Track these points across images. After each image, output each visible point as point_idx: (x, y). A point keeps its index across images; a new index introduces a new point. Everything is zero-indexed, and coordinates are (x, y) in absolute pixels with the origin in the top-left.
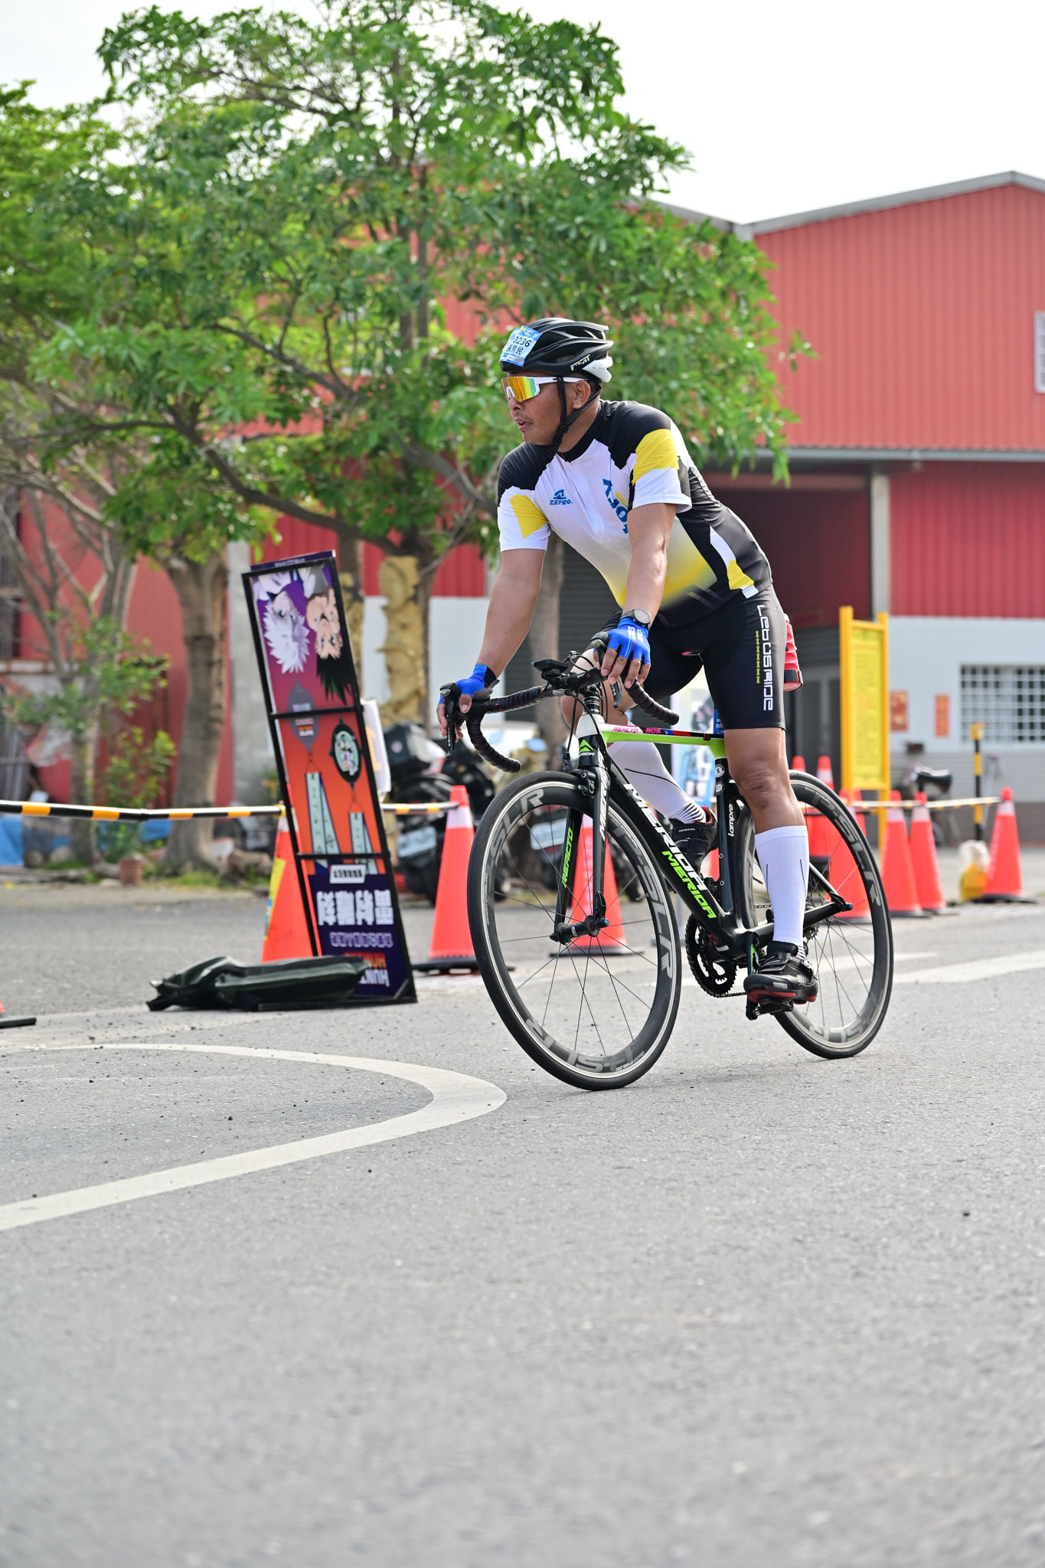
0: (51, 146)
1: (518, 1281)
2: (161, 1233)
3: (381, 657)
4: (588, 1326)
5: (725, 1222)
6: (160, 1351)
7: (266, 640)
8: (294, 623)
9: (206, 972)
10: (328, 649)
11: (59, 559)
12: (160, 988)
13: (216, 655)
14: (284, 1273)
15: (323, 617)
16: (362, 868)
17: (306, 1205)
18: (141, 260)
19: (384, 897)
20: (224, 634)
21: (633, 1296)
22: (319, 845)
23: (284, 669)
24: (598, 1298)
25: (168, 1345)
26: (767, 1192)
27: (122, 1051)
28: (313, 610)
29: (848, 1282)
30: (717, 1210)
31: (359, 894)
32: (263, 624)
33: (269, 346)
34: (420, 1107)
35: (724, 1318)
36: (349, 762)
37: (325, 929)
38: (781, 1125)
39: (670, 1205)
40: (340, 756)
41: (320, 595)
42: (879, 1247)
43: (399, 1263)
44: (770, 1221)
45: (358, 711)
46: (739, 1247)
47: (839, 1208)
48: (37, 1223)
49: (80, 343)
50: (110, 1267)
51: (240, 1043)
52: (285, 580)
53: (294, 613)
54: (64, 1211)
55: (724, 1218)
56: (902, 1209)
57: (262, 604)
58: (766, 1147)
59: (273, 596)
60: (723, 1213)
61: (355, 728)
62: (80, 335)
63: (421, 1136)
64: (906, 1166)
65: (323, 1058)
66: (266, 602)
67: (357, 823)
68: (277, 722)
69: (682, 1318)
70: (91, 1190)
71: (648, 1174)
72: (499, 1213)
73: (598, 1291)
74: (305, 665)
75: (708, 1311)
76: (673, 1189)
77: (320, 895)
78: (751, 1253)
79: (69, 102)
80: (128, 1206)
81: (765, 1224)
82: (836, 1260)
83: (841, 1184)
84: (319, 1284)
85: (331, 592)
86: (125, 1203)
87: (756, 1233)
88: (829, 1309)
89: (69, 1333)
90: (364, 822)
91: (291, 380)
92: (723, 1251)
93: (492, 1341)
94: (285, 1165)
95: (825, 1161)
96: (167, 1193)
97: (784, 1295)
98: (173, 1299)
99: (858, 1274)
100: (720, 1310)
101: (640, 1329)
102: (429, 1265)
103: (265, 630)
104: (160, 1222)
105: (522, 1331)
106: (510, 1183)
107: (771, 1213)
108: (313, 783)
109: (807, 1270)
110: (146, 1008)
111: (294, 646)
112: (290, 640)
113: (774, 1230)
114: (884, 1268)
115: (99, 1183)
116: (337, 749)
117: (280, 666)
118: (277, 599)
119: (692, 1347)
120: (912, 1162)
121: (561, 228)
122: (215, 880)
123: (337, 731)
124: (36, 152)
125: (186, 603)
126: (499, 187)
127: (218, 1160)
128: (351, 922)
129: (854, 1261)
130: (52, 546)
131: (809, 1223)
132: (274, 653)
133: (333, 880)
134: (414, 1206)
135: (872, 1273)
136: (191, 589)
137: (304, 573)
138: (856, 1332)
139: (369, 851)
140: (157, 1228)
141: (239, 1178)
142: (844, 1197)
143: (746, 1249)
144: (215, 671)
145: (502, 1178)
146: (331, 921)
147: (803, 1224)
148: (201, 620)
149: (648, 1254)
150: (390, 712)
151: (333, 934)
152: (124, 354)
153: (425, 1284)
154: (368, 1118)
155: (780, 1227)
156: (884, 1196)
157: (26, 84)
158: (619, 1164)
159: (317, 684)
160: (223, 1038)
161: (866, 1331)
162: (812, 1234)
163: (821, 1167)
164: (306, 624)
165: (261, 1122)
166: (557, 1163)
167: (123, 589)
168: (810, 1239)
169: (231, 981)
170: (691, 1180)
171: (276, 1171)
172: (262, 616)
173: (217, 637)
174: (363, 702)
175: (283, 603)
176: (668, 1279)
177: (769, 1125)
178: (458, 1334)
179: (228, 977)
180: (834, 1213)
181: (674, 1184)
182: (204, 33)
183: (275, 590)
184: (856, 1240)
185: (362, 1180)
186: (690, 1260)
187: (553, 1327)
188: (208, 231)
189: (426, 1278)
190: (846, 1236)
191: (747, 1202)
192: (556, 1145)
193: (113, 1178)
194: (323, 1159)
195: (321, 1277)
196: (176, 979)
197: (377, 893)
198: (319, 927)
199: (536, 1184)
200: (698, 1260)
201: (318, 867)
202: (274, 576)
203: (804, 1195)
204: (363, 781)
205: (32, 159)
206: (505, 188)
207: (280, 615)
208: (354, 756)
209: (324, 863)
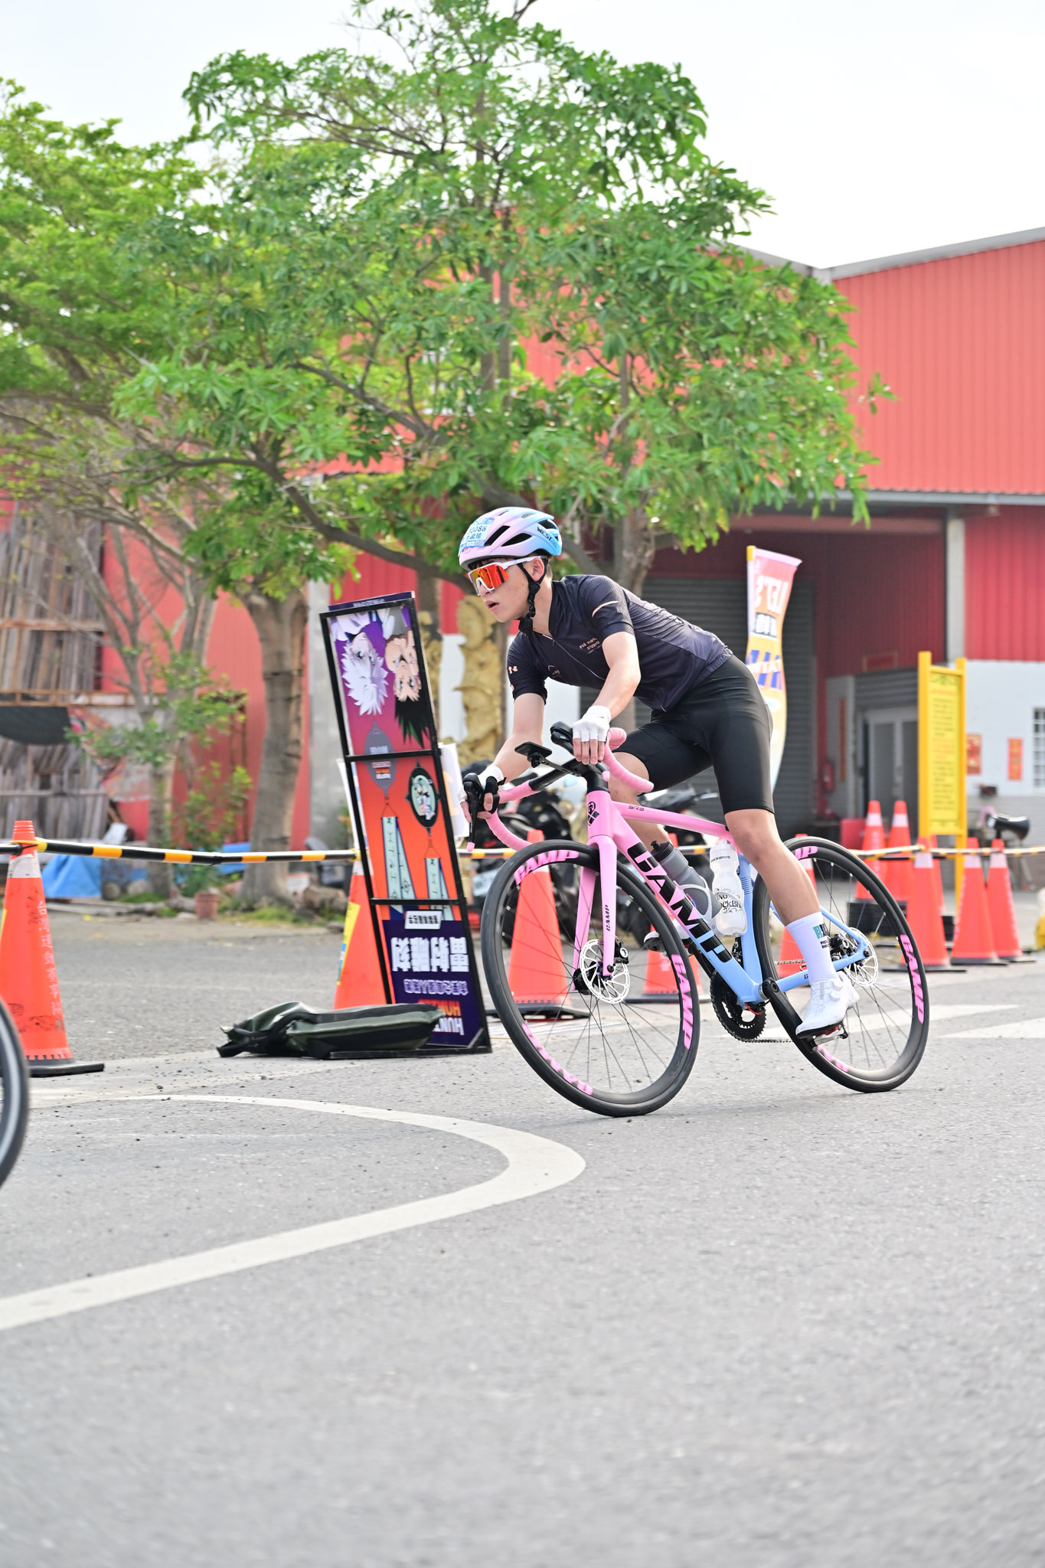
0: (137, 184)
1: (601, 1393)
2: (222, 1323)
3: (459, 694)
4: (679, 1453)
5: (823, 1323)
6: (213, 1476)
7: (344, 681)
8: (373, 665)
9: (278, 1018)
10: (407, 692)
11: (141, 594)
12: (231, 1034)
13: (295, 692)
14: (351, 1379)
15: (402, 658)
16: (438, 914)
17: (375, 1292)
18: (224, 299)
19: (459, 944)
20: (302, 671)
21: (728, 1415)
22: (395, 890)
23: (362, 712)
24: (690, 1417)
25: (221, 1468)
26: (865, 1285)
27: (189, 1103)
28: (392, 651)
29: (960, 1403)
30: (811, 1306)
31: (434, 940)
32: (341, 664)
33: (351, 386)
34: (495, 1175)
35: (829, 1447)
36: (426, 806)
37: (400, 976)
38: (872, 1203)
39: (762, 1300)
40: (417, 800)
41: (399, 637)
42: (990, 1358)
43: (473, 1367)
44: (871, 1322)
45: (436, 755)
46: (838, 1355)
47: (942, 1307)
48: (90, 1310)
49: (164, 380)
50: (164, 1366)
51: (311, 1096)
52: (364, 620)
53: (373, 654)
54: (119, 1295)
55: (820, 1317)
56: (1010, 1310)
57: (340, 645)
58: (859, 1229)
59: (351, 637)
60: (818, 1311)
61: (432, 772)
62: (165, 372)
63: (499, 1210)
64: (1011, 1256)
65: (395, 1116)
66: (344, 643)
67: (433, 869)
68: (353, 764)
69: (783, 1447)
70: (149, 1269)
71: (736, 1261)
72: (581, 1306)
73: (689, 1408)
74: (383, 707)
75: (811, 1437)
76: (762, 1280)
77: (394, 941)
78: (852, 1362)
79: (154, 141)
80: (187, 1290)
81: (864, 1325)
82: (945, 1374)
83: (943, 1277)
84: (387, 1392)
85: (410, 634)
86: (185, 1285)
87: (855, 1338)
88: (943, 1438)
89: (115, 1450)
90: (440, 868)
91: (372, 419)
92: (821, 1359)
93: (575, 1473)
94: (354, 1243)
95: (923, 1248)
96: (229, 1275)
97: (892, 1418)
98: (229, 1407)
99: (970, 1393)
100: (823, 1437)
101: (737, 1459)
102: (506, 1370)
103: (343, 671)
104: (219, 1310)
105: (608, 1458)
106: (591, 1268)
107: (869, 1312)
108: (390, 827)
109: (914, 1386)
110: (217, 1054)
111: (372, 687)
112: (368, 681)
113: (875, 1334)
114: (998, 1386)
115: (157, 1261)
116: (414, 793)
117: (359, 707)
118: (356, 640)
119: (795, 1485)
120: (1016, 1251)
121: (642, 270)
122: (290, 916)
123: (414, 774)
124: (120, 190)
125: (265, 639)
126: (582, 229)
127: (285, 1235)
128: (426, 969)
129: (965, 1375)
130: (133, 580)
131: (913, 1326)
132: (352, 694)
133: (408, 926)
134: (489, 1296)
135: (986, 1392)
136: (271, 625)
137: (383, 614)
138: (975, 1469)
139: (445, 897)
140: (217, 1318)
141: (305, 1257)
142: (948, 1293)
143: (847, 1357)
144: (293, 707)
145: (582, 1262)
146: (405, 967)
147: (904, 1327)
148: (280, 655)
149: (741, 1361)
150: (467, 751)
151: (406, 981)
152: (207, 392)
153: (501, 1395)
154: (441, 1187)
155: (881, 1330)
156: (989, 1294)
157: (112, 123)
158: (705, 1247)
159: (396, 726)
160: (294, 1089)
161: (987, 1469)
162: (917, 1340)
163: (920, 1256)
164: (384, 666)
165: (329, 1189)
166: (640, 1246)
167: (203, 624)
168: (914, 1347)
169: (303, 1028)
170: (781, 1269)
171: (344, 1249)
172: (340, 657)
173: (295, 673)
174: (440, 745)
175: (362, 644)
176: (765, 1394)
177: (861, 1204)
178: (538, 1461)
179: (300, 1024)
180: (938, 1313)
181: (764, 1274)
182: (288, 75)
183: (354, 631)
184: (965, 1348)
185: (434, 1261)
186: (786, 1370)
187: (641, 1455)
188: (291, 270)
189: (503, 1387)
190: (953, 1343)
191: (843, 1298)
192: (638, 1223)
193: (173, 1254)
194: (394, 1236)
195: (389, 1384)
196: (247, 1025)
197: (452, 939)
198: (393, 973)
199: (618, 1271)
200: (795, 1370)
201: (392, 911)
202: (352, 616)
203: (904, 1290)
204: (440, 825)
205: (119, 196)
206: (588, 231)
207: (359, 656)
208: (431, 801)
209: (399, 909)
